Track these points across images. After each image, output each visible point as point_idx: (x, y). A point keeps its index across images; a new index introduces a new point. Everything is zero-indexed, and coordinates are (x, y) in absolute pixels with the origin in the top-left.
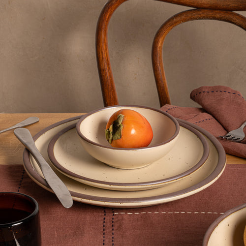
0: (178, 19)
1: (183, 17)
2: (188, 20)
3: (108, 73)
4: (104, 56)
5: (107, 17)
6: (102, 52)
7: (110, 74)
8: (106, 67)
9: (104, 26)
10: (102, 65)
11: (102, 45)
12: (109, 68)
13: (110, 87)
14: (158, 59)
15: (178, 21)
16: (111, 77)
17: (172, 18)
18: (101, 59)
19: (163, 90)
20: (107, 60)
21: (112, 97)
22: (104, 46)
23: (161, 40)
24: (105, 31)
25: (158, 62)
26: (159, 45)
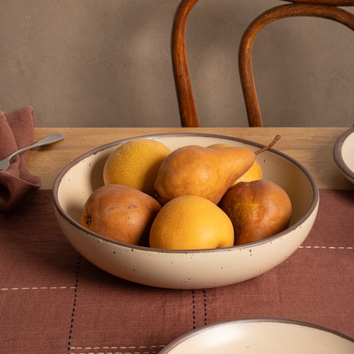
0: (271, 15)
1: (277, 13)
2: (283, 17)
3: (186, 80)
4: (182, 59)
5: (185, 13)
6: (179, 55)
7: (188, 81)
8: (183, 73)
9: (181, 24)
10: (178, 71)
11: (179, 46)
12: (187, 74)
13: (188, 96)
14: (246, 64)
15: (270, 19)
16: (189, 86)
17: (263, 15)
18: (178, 63)
19: (252, 101)
20: (185, 65)
21: (190, 109)
22: (182, 48)
23: (249, 40)
24: (183, 29)
25: (246, 68)
26: (248, 46)
